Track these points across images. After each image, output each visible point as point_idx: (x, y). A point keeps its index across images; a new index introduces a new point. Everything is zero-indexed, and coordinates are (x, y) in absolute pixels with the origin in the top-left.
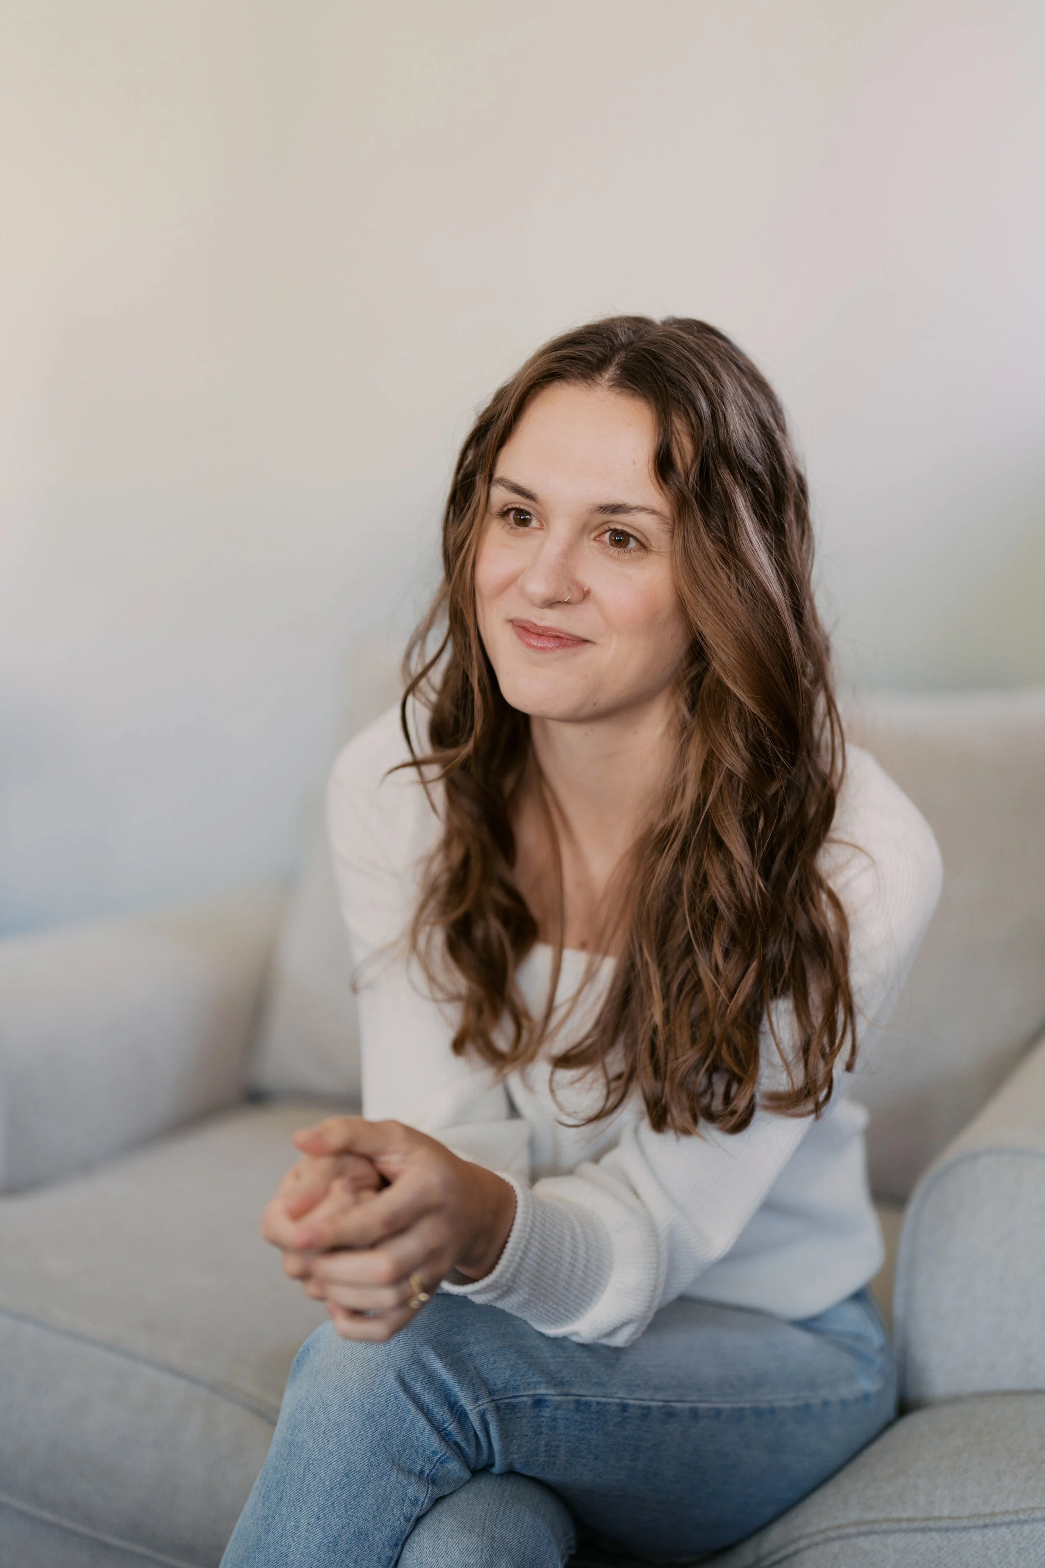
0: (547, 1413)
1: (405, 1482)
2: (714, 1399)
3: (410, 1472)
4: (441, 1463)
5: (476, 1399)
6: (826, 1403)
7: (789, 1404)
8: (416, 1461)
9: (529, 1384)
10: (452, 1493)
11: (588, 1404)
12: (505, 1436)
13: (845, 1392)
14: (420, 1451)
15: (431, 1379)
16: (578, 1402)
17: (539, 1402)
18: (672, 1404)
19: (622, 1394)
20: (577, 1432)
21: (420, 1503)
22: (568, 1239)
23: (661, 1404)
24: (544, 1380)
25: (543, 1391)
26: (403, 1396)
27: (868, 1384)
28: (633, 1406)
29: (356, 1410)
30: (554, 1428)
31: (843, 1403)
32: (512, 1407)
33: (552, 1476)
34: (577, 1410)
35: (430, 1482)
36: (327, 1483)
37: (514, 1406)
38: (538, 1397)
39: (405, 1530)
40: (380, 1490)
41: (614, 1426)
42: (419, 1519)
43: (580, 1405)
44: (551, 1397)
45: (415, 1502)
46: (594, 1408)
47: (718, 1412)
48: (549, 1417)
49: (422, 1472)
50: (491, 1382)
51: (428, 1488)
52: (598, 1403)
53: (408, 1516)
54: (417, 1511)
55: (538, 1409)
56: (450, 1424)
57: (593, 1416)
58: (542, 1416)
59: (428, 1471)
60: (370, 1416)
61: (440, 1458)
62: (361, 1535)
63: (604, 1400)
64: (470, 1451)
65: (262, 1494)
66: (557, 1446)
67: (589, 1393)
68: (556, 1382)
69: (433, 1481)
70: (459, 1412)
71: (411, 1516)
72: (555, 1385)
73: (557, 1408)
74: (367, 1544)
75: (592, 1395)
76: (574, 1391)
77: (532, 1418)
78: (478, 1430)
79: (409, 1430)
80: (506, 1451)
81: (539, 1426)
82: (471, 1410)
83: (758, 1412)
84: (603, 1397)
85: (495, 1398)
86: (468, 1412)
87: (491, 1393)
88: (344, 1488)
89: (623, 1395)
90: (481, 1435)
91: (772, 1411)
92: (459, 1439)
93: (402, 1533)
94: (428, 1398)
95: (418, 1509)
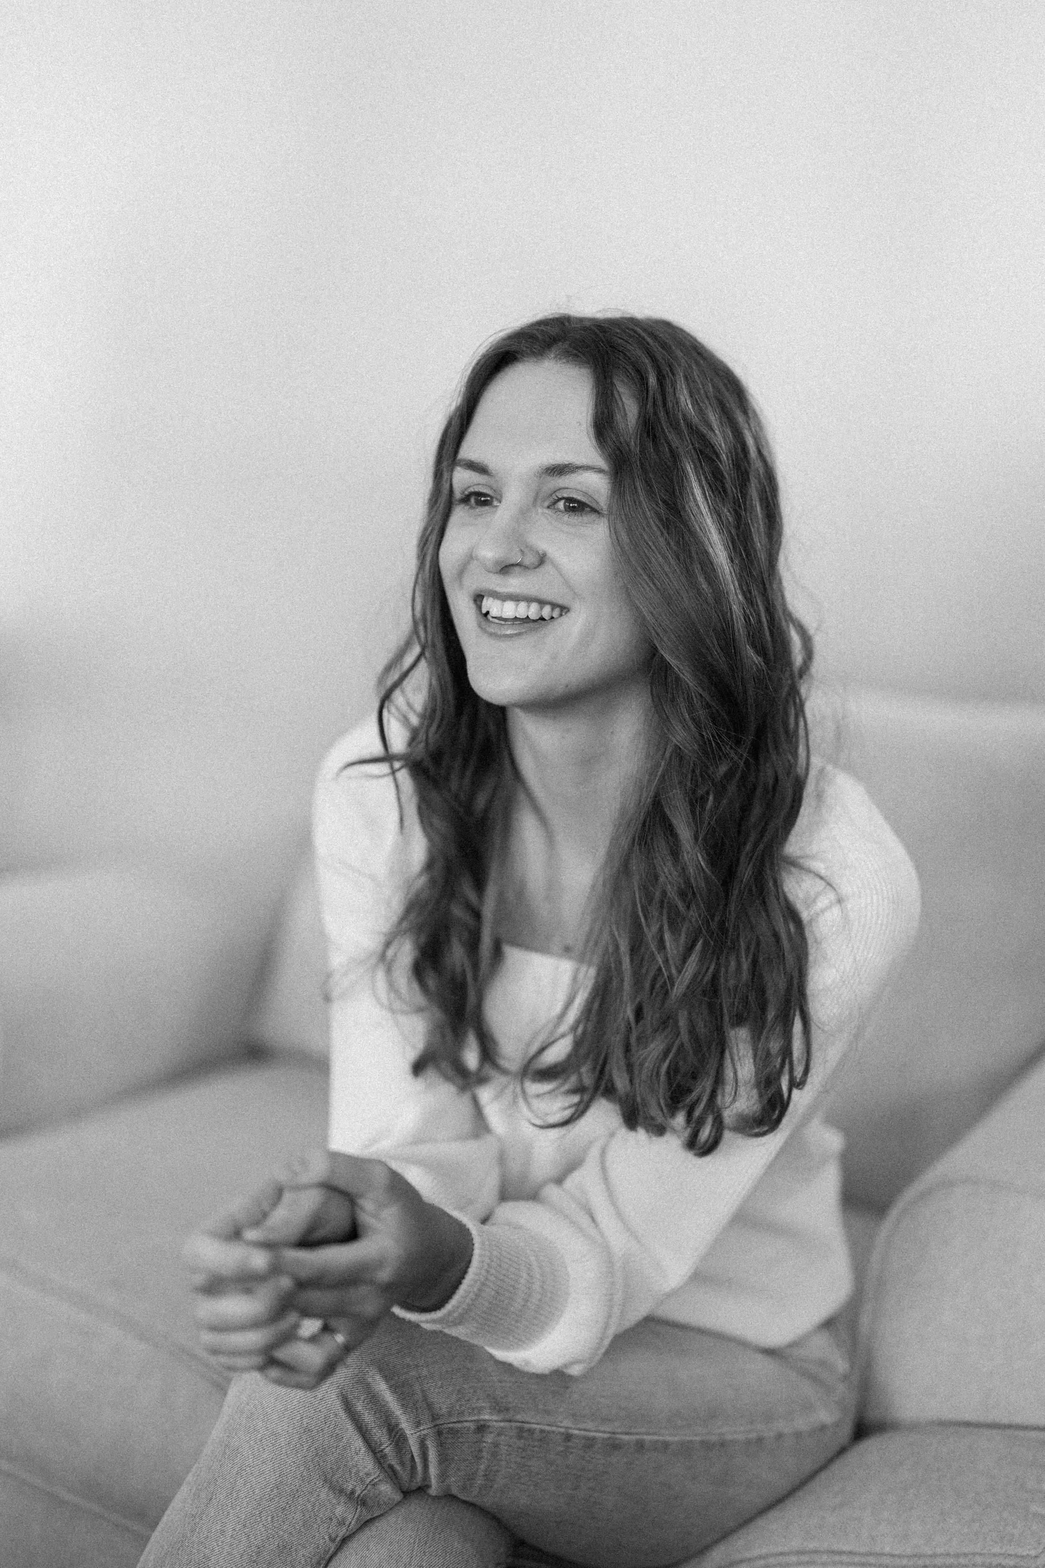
0: (489, 1438)
1: (334, 1501)
2: (662, 1431)
3: (341, 1491)
4: (374, 1485)
5: (418, 1424)
6: (780, 1436)
7: (740, 1437)
8: (349, 1480)
9: (473, 1409)
10: (382, 1515)
11: (531, 1432)
12: (444, 1459)
13: (802, 1423)
14: (354, 1471)
15: (374, 1399)
16: (521, 1430)
17: (482, 1428)
18: (618, 1436)
19: (567, 1423)
20: (518, 1460)
21: (347, 1523)
22: (525, 1275)
23: (606, 1436)
24: (488, 1405)
25: (487, 1417)
26: (343, 1415)
27: (825, 1415)
28: (577, 1436)
29: (295, 1422)
30: (494, 1455)
31: (798, 1435)
32: (453, 1432)
33: (488, 1501)
34: (520, 1437)
35: (359, 1503)
36: (257, 1491)
37: (458, 1431)
38: (482, 1423)
39: (329, 1549)
40: (309, 1506)
41: (557, 1454)
42: (345, 1540)
43: (522, 1432)
44: (495, 1423)
45: (341, 1523)
46: (537, 1435)
47: (666, 1445)
48: (491, 1443)
49: (353, 1492)
50: (437, 1406)
51: (356, 1509)
52: (542, 1431)
53: (333, 1536)
54: (342, 1532)
55: (480, 1435)
56: (387, 1447)
57: (536, 1443)
58: (485, 1442)
59: (359, 1492)
60: (308, 1430)
61: (373, 1480)
62: (284, 1549)
63: (547, 1428)
64: (404, 1475)
65: (193, 1491)
66: (498, 1471)
67: (533, 1421)
68: (499, 1407)
69: (363, 1502)
70: (398, 1435)
71: (337, 1536)
72: (500, 1411)
73: (499, 1434)
74: (289, 1559)
75: (536, 1422)
76: (519, 1417)
77: (475, 1443)
78: (416, 1455)
79: (345, 1449)
80: (443, 1476)
81: (480, 1451)
82: (412, 1434)
83: (707, 1445)
84: (548, 1425)
85: (438, 1422)
86: (408, 1436)
87: (434, 1417)
88: (273, 1499)
89: (570, 1425)
90: (417, 1460)
91: (723, 1444)
92: (394, 1462)
93: (326, 1552)
94: (368, 1418)
95: (344, 1529)
